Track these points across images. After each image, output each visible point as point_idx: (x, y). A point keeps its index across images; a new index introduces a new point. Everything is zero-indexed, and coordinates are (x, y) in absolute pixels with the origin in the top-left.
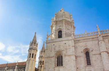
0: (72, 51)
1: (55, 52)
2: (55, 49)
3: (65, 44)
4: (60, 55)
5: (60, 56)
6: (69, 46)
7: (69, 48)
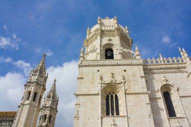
0: (141, 86)
1: (103, 85)
2: (102, 80)
3: (125, 71)
4: (112, 93)
5: (112, 96)
6: (134, 75)
7: (134, 81)
